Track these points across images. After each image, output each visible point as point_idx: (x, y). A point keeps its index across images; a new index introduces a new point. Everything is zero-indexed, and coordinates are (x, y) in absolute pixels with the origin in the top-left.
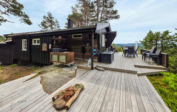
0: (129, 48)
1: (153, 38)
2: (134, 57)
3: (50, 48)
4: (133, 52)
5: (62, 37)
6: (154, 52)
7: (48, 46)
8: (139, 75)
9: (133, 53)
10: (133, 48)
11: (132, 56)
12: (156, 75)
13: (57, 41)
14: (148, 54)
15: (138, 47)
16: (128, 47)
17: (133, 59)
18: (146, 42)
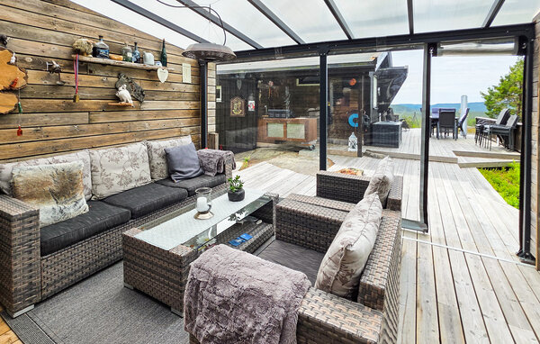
0: (441, 114)
1: (510, 86)
2: (455, 138)
3: (251, 108)
4: (454, 124)
5: (274, 84)
6: (504, 122)
7: (246, 106)
8: (462, 166)
9: (453, 127)
10: (454, 113)
11: (451, 135)
12: (500, 169)
13: (265, 92)
14: (488, 126)
15: (468, 110)
16: (440, 110)
17: (453, 142)
18: (490, 97)
